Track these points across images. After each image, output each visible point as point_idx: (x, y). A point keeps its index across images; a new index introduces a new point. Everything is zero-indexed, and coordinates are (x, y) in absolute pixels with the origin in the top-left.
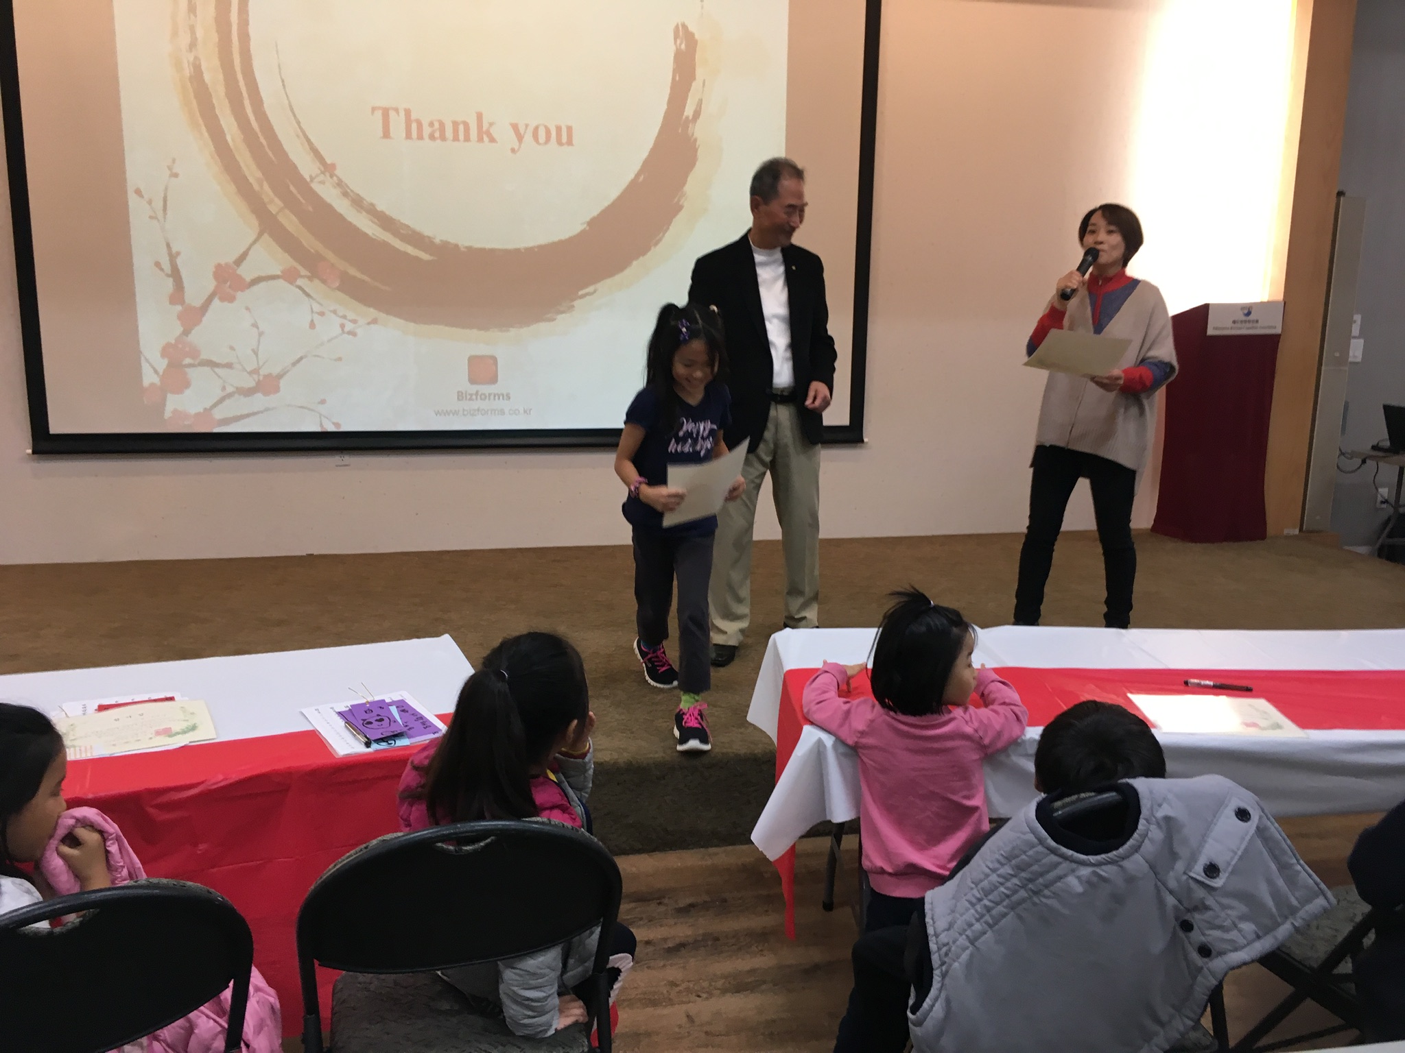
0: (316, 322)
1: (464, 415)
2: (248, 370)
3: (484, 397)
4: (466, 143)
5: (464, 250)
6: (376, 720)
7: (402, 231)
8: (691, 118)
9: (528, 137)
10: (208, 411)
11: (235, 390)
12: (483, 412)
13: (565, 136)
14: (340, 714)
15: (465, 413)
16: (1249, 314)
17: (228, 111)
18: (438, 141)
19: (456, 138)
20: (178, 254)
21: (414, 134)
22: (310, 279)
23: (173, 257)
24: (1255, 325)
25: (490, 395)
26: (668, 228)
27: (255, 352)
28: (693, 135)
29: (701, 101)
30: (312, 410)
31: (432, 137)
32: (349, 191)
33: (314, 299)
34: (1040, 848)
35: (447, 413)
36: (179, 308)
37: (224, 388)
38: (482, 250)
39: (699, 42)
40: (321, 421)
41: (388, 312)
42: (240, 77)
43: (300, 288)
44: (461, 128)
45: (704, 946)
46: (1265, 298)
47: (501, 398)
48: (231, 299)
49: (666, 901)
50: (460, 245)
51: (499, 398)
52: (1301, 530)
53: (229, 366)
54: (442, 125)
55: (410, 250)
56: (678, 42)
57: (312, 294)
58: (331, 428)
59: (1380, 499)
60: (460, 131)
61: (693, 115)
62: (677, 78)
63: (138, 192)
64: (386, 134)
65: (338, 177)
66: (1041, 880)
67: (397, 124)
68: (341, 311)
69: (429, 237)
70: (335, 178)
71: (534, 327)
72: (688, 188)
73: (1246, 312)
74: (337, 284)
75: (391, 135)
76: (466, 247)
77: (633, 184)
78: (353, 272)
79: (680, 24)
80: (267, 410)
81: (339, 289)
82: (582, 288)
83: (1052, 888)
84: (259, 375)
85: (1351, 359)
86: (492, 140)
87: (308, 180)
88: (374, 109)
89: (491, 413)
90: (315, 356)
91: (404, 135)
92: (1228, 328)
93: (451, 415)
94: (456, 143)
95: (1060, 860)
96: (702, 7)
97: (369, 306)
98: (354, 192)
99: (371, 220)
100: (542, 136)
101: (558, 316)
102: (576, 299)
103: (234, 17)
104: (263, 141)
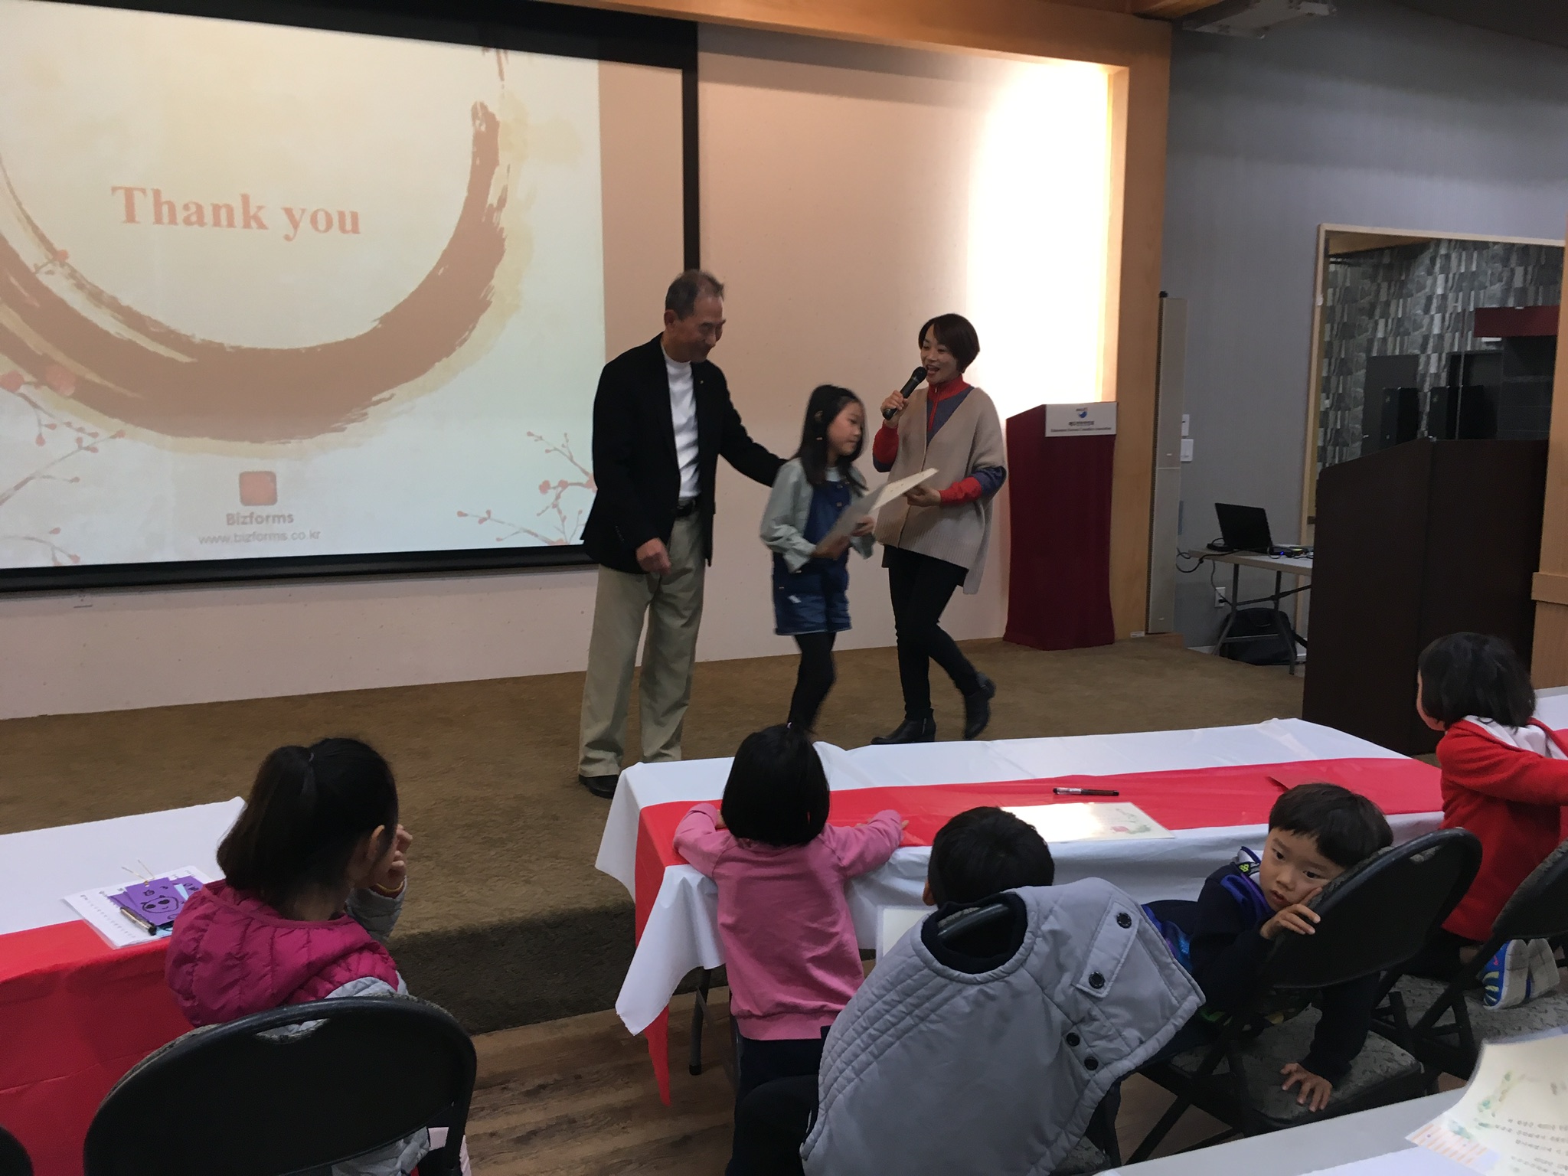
0: (44, 436)
3: (261, 520)
4: (230, 229)
5: (228, 350)
6: (160, 903)
8: (495, 205)
9: (305, 224)
12: (260, 537)
13: (350, 223)
14: (114, 899)
15: (238, 539)
16: (1083, 415)
18: (196, 227)
19: (217, 223)
21: (166, 217)
22: (37, 385)
24: (1091, 426)
25: (268, 517)
26: (474, 327)
28: (498, 224)
29: (505, 190)
30: (41, 541)
31: (187, 221)
32: (84, 282)
33: (40, 408)
34: (926, 971)
35: (214, 540)
38: (253, 351)
39: (501, 125)
40: (54, 555)
41: (138, 425)
43: (23, 396)
44: (223, 213)
45: (558, 1131)
46: (1097, 398)
47: (282, 520)
49: (512, 1085)
50: (225, 345)
51: (279, 522)
52: (1147, 633)
54: (199, 208)
55: (164, 351)
56: (478, 122)
57: (40, 403)
58: (67, 562)
59: (1218, 598)
60: (222, 216)
61: (498, 203)
62: (478, 161)
64: (131, 217)
65: (68, 264)
66: (927, 1005)
67: (144, 206)
68: (78, 422)
69: (184, 335)
70: (66, 267)
71: (319, 438)
72: (494, 282)
73: (1081, 413)
74: (70, 391)
75: (137, 219)
76: (232, 347)
77: (432, 276)
78: (92, 377)
79: (479, 107)
81: (74, 397)
82: (375, 395)
83: (939, 1012)
85: (1182, 460)
86: (262, 226)
87: (33, 270)
88: (114, 189)
89: (271, 538)
90: (44, 477)
91: (152, 218)
92: (1065, 430)
93: (220, 542)
94: (218, 228)
95: (947, 981)
96: (503, 87)
97: (113, 416)
98: (90, 283)
99: (115, 318)
100: (322, 225)
101: (346, 426)
102: (369, 406)
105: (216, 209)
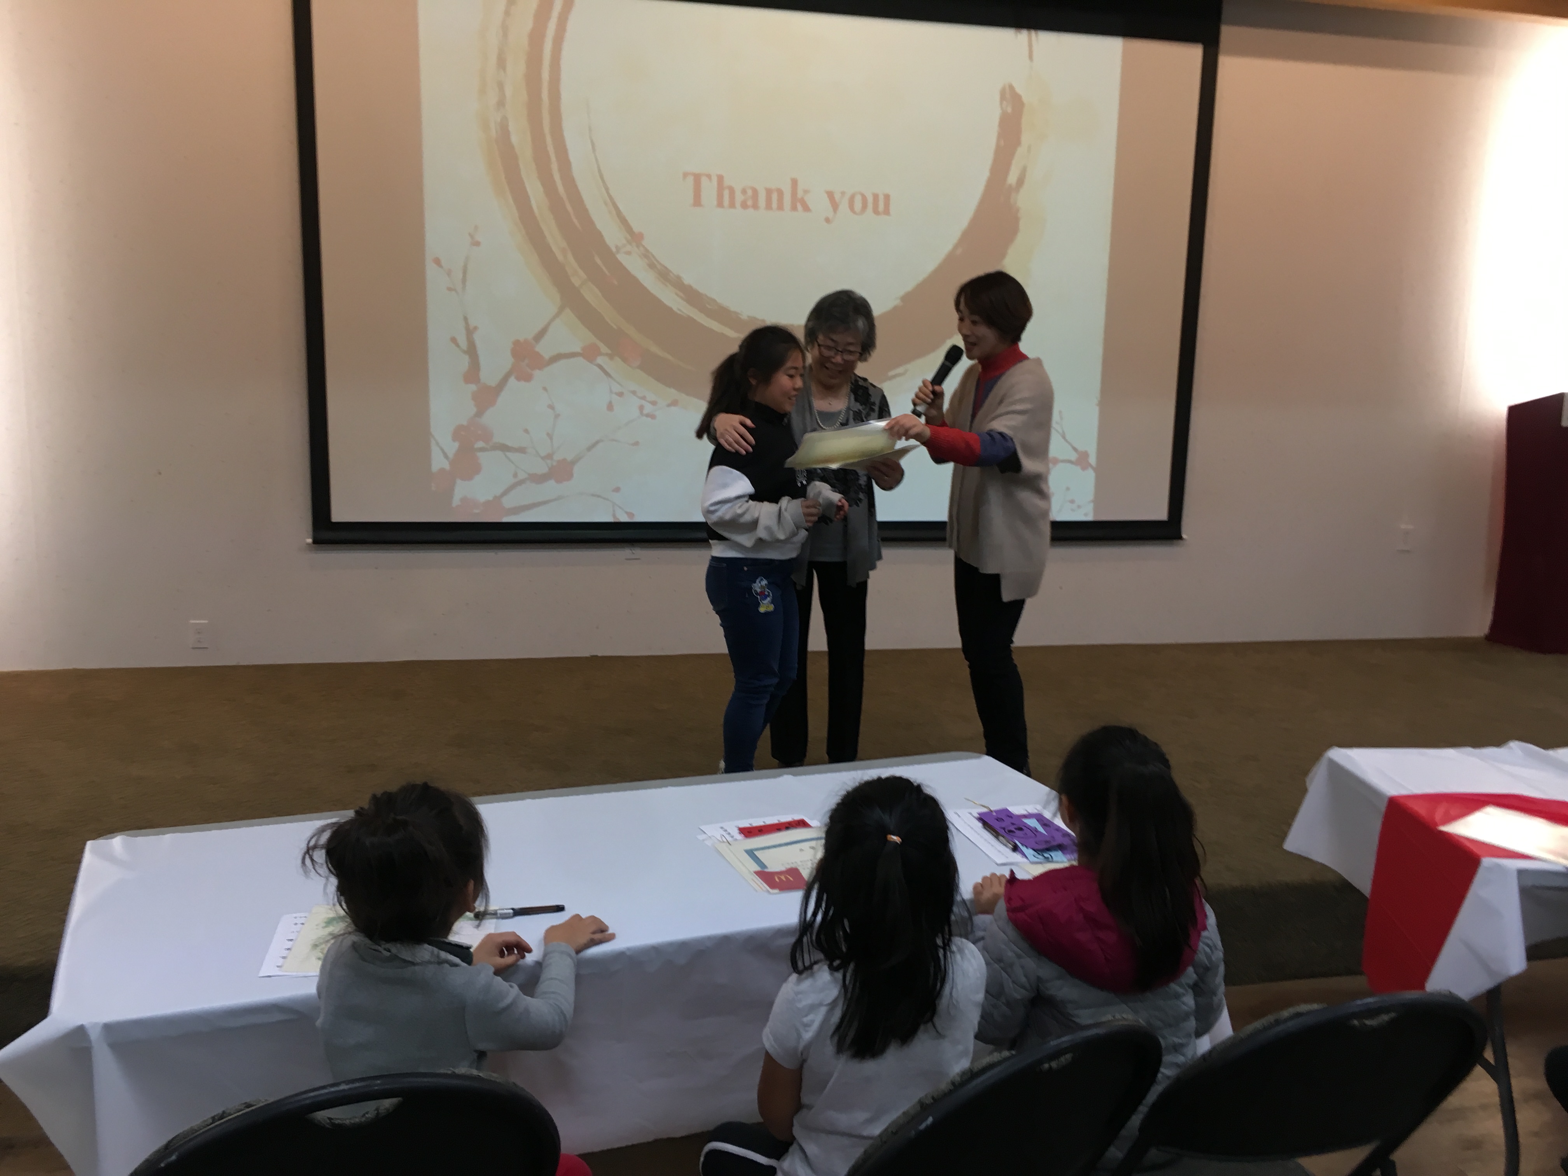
0: (613, 403)
2: (543, 454)
4: (779, 212)
7: (707, 305)
8: (1014, 185)
9: (844, 206)
10: (498, 499)
11: (525, 476)
13: (882, 205)
17: (534, 175)
18: (751, 210)
19: (769, 206)
20: (476, 328)
21: (726, 201)
22: (611, 357)
23: (470, 332)
28: (1015, 204)
29: (1024, 170)
30: (604, 499)
31: (744, 205)
32: (655, 262)
33: (613, 379)
36: (473, 387)
37: (515, 475)
39: (1026, 105)
40: (614, 511)
41: (689, 395)
42: (549, 140)
43: (600, 367)
44: (775, 197)
48: (528, 378)
53: (522, 450)
54: (755, 192)
55: (716, 326)
56: (1004, 104)
57: (612, 373)
58: (624, 518)
60: (774, 199)
61: (1017, 183)
62: (1001, 144)
63: (437, 262)
64: (697, 201)
65: (644, 246)
67: (709, 190)
68: (641, 391)
69: (736, 313)
70: (641, 248)
72: (1008, 261)
74: (639, 363)
75: (702, 203)
77: (951, 256)
78: (654, 349)
79: (1007, 88)
80: (558, 498)
81: (640, 367)
82: (892, 369)
84: (552, 460)
86: (806, 209)
87: (614, 250)
88: (685, 175)
90: (612, 440)
91: (715, 203)
94: (769, 212)
96: (1031, 67)
97: (670, 386)
98: (660, 264)
99: (677, 294)
100: (858, 205)
103: (546, 75)
104: (569, 208)
105: (769, 192)
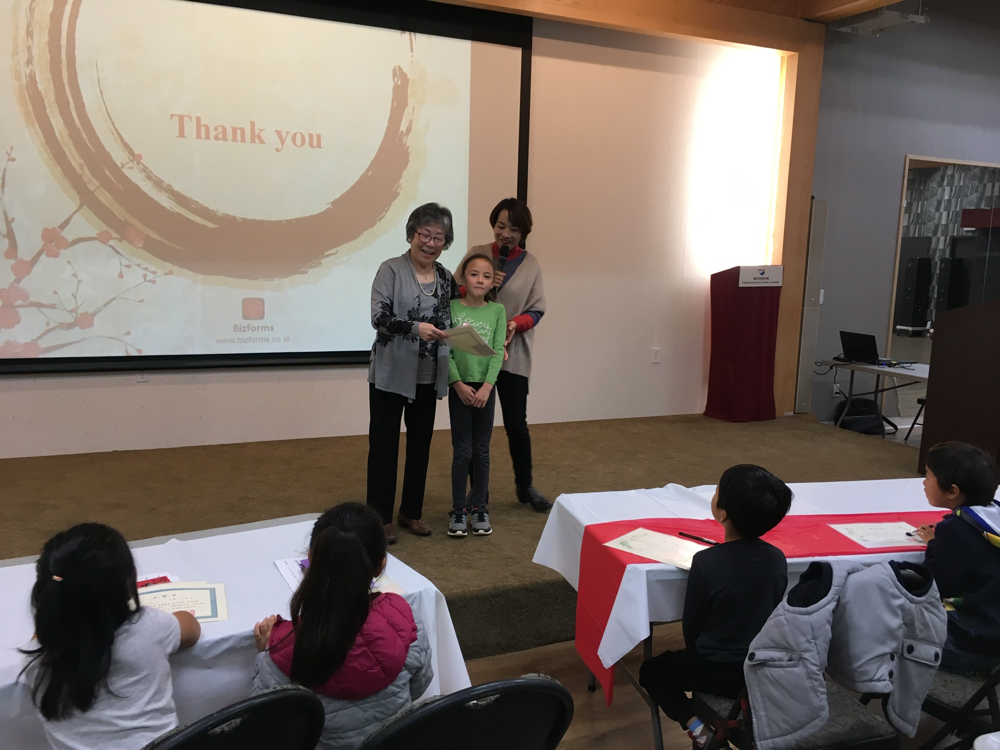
0: (123, 273)
1: (238, 342)
2: (68, 310)
3: (254, 329)
4: (242, 144)
5: (239, 220)
7: (192, 206)
8: (404, 132)
9: (289, 141)
10: (34, 341)
11: (56, 325)
12: (253, 340)
13: (316, 142)
15: (240, 340)
16: (763, 273)
17: (57, 111)
18: (221, 141)
19: (234, 139)
21: (203, 135)
22: (120, 240)
23: (9, 222)
24: (767, 281)
25: (258, 327)
26: (389, 208)
27: (75, 297)
28: (406, 144)
29: (411, 122)
30: (120, 340)
31: (216, 138)
32: (151, 175)
33: (121, 255)
35: (225, 341)
36: (12, 262)
37: (48, 324)
39: (410, 81)
40: (126, 348)
41: (181, 266)
42: (67, 87)
43: (111, 247)
44: (239, 132)
46: (769, 263)
47: (267, 329)
48: (56, 255)
50: (237, 217)
51: (265, 330)
52: (794, 413)
53: (53, 306)
54: (224, 129)
55: (198, 220)
56: (396, 79)
57: (121, 251)
58: (134, 353)
59: (834, 392)
60: (238, 134)
61: (406, 132)
62: (395, 105)
64: (182, 134)
65: (142, 164)
67: (190, 127)
68: (145, 265)
69: (212, 210)
71: (292, 278)
72: (402, 181)
73: (761, 272)
74: (140, 245)
75: (186, 134)
76: (241, 219)
77: (364, 177)
78: (154, 235)
79: (397, 69)
80: (83, 340)
81: (144, 248)
82: (326, 251)
84: (77, 313)
85: (820, 302)
86: (262, 142)
87: (120, 165)
88: (172, 116)
89: (259, 341)
90: (123, 298)
91: (195, 136)
92: (751, 283)
93: (229, 342)
94: (235, 143)
96: (412, 56)
97: (166, 261)
98: (156, 176)
99: (168, 197)
100: (299, 142)
101: (310, 270)
102: (322, 258)
103: (64, 42)
104: (84, 136)
105: (234, 130)
